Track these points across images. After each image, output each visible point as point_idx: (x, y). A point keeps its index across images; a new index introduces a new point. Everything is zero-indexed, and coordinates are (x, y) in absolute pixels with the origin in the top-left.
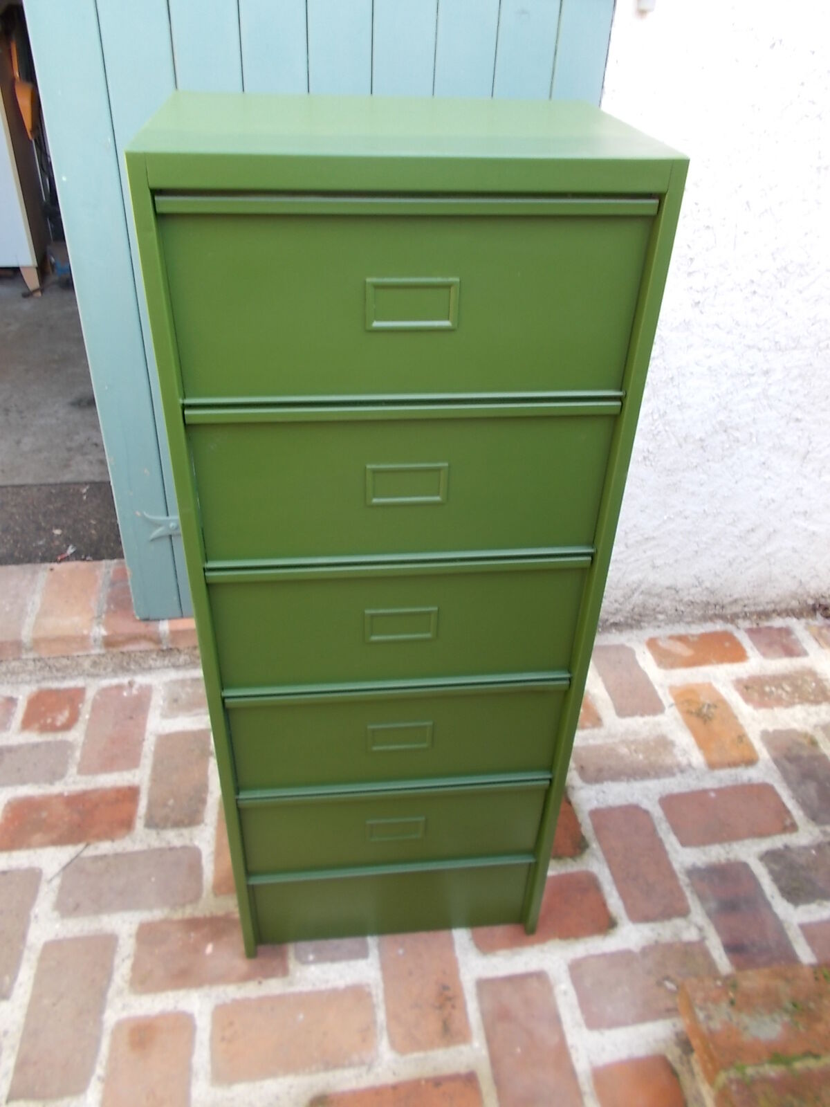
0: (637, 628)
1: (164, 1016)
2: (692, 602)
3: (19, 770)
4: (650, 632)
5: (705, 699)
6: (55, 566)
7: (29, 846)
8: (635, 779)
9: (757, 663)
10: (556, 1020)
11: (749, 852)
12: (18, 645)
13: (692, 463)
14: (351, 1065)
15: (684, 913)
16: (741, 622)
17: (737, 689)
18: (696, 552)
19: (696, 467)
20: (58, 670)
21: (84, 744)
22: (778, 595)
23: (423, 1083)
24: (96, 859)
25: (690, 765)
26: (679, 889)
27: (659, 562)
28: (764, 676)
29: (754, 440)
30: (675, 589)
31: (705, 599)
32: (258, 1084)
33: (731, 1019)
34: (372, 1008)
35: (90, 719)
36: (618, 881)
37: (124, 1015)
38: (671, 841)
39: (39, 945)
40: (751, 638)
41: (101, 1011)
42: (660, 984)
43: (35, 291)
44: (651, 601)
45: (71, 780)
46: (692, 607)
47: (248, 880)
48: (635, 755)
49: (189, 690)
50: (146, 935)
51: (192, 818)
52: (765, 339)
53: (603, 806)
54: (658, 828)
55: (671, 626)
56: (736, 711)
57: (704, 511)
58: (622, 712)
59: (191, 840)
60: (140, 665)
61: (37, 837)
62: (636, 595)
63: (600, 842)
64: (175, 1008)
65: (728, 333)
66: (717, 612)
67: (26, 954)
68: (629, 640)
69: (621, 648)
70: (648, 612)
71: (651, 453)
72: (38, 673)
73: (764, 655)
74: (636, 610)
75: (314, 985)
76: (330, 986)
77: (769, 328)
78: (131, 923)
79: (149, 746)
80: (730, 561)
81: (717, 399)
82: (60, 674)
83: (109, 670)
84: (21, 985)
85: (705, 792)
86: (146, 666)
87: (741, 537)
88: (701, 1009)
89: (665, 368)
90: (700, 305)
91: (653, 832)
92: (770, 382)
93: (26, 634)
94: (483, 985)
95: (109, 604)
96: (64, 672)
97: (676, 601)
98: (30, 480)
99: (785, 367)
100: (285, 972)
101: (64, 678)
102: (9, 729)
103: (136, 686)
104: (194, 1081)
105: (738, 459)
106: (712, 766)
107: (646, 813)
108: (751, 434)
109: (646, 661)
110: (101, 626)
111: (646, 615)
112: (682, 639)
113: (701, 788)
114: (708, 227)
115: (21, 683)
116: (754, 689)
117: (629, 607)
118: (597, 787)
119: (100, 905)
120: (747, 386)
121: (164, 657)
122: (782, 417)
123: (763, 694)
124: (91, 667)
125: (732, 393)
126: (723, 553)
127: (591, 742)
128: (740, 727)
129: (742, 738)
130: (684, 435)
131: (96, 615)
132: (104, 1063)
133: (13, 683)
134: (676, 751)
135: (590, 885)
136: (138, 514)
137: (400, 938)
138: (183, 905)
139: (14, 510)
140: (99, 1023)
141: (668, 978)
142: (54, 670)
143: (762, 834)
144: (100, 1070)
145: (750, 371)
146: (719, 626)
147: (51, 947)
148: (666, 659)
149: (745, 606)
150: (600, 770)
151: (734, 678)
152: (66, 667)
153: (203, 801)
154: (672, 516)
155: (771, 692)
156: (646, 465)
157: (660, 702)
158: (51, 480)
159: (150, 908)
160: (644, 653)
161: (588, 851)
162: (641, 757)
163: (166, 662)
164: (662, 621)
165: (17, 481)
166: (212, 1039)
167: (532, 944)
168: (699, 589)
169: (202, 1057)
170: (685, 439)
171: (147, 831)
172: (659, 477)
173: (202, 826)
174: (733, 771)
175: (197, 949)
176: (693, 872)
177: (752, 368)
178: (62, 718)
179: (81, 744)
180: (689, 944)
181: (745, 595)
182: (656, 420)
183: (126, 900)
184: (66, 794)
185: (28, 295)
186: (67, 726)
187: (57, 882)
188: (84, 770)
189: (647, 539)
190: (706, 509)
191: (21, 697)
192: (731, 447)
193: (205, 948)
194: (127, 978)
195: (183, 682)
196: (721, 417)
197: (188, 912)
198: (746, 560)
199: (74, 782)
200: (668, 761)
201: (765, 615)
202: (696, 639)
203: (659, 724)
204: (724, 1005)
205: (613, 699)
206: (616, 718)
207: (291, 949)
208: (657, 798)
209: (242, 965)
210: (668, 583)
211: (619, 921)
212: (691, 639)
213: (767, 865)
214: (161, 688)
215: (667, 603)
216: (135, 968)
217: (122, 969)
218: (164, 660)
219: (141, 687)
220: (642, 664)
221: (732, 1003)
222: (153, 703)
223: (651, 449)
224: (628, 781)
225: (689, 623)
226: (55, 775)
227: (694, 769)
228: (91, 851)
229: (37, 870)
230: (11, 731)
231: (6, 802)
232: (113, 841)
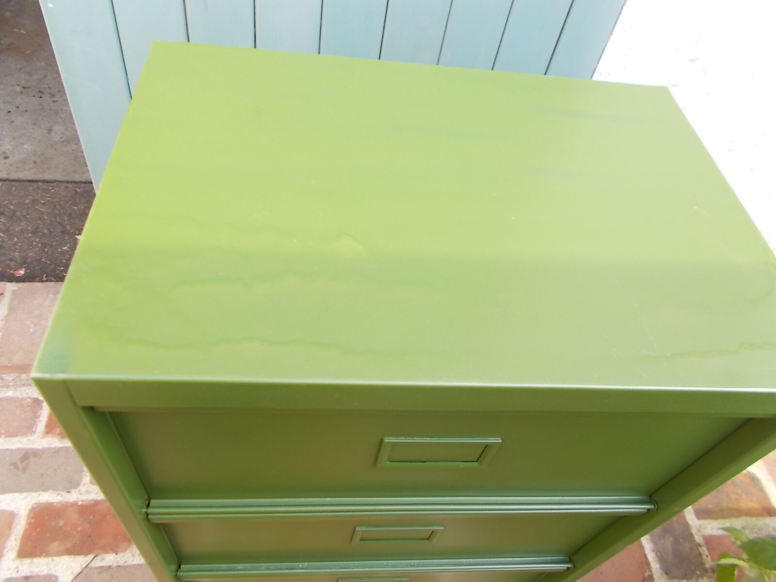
3: (42, 476)
7: (47, 555)
24: (102, 569)
45: (84, 489)
61: (55, 545)
102: (34, 432)
139: (44, 209)
165: (48, 177)
184: (80, 503)
199: (87, 492)
226: (70, 485)
228: (98, 563)
229: (54, 578)
230: (36, 435)
231: (30, 507)
232: (117, 554)
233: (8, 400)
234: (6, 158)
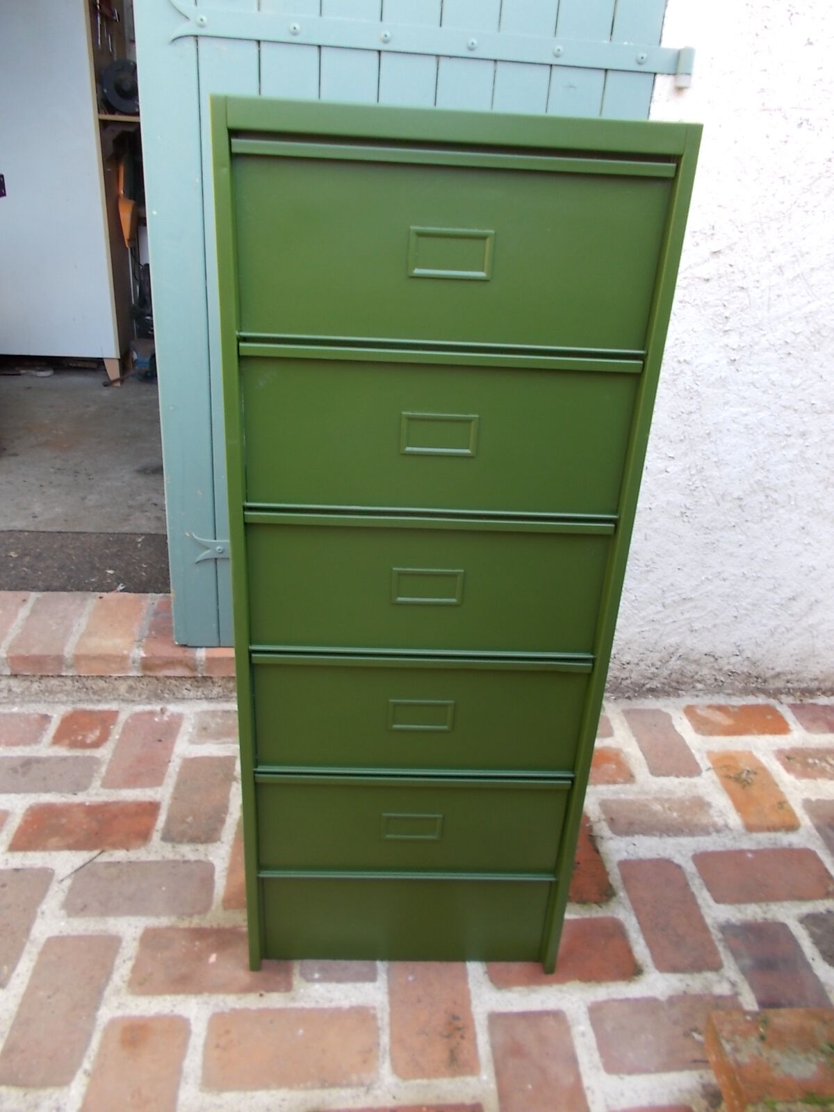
0: (674, 695)
1: (159, 1018)
2: (732, 672)
3: (45, 779)
4: (688, 700)
5: (744, 765)
6: (104, 594)
7: (44, 848)
8: (669, 836)
9: (798, 736)
10: (573, 1061)
11: (788, 914)
12: (59, 660)
13: (730, 522)
14: (349, 1085)
15: (716, 967)
16: (783, 697)
17: (779, 759)
18: (736, 617)
19: (734, 526)
20: (94, 693)
21: (111, 761)
22: (822, 672)
23: (424, 1109)
24: (109, 864)
25: (726, 826)
26: (712, 943)
27: (697, 626)
28: (807, 749)
29: (793, 503)
30: (714, 656)
31: (745, 670)
32: (249, 1094)
33: (761, 1054)
34: (376, 1031)
35: (119, 740)
36: (644, 929)
37: (119, 1013)
38: (704, 897)
39: (42, 940)
40: (794, 713)
41: (97, 1008)
42: (687, 1035)
43: (116, 381)
44: (688, 667)
45: (94, 791)
46: (732, 678)
47: (259, 873)
48: (669, 812)
49: (219, 721)
50: (150, 939)
51: (209, 835)
52: (801, 400)
53: (633, 858)
54: (690, 883)
55: (710, 696)
56: (777, 780)
57: (744, 573)
58: (656, 771)
59: (206, 855)
60: (174, 694)
61: (54, 841)
62: (673, 659)
63: (628, 890)
64: (172, 1011)
65: (764, 392)
66: (759, 686)
67: (28, 947)
68: (665, 706)
69: (657, 712)
70: (686, 679)
71: (689, 509)
72: (75, 694)
73: (807, 729)
74: (674, 675)
75: (317, 1002)
76: (333, 1005)
77: (804, 389)
78: (136, 927)
79: (174, 768)
80: (771, 630)
81: (754, 458)
82: (96, 697)
83: (144, 697)
84: (18, 975)
85: (741, 852)
86: (180, 696)
87: (782, 605)
88: (728, 1041)
89: (702, 423)
90: (736, 363)
91: (686, 885)
92: (807, 444)
93: (69, 651)
94: (496, 1019)
95: (150, 630)
96: (100, 695)
97: (715, 670)
98: (90, 529)
99: (821, 430)
100: (288, 987)
101: (99, 701)
102: (40, 742)
103: (168, 714)
104: (183, 1085)
105: (778, 521)
106: (750, 828)
107: (679, 867)
108: (789, 496)
109: (684, 727)
110: (141, 648)
111: (684, 683)
112: (720, 708)
113: (738, 849)
114: (742, 288)
115: (57, 702)
116: (795, 760)
117: (666, 673)
118: (628, 839)
119: (107, 908)
120: (784, 447)
121: (199, 687)
122: (821, 482)
123: (806, 765)
124: (127, 692)
125: (768, 453)
126: (764, 621)
127: (623, 796)
128: (781, 793)
129: (782, 804)
130: (721, 493)
131: (137, 639)
132: (92, 1058)
133: (49, 702)
134: (712, 812)
135: (617, 931)
136: (187, 534)
137: (411, 965)
138: (191, 915)
139: (72, 552)
140: (92, 1018)
141: (696, 1030)
142: (91, 693)
143: (802, 898)
144: (87, 1065)
145: (787, 432)
146: (761, 700)
147: (54, 943)
148: (703, 726)
149: (788, 682)
150: (631, 824)
151: (775, 748)
152: (103, 689)
153: (223, 821)
154: (710, 577)
155: (815, 763)
156: (684, 522)
157: (697, 764)
158: (110, 531)
159: (157, 915)
160: (681, 719)
161: (614, 899)
162: (675, 814)
163: (199, 694)
164: (701, 690)
165: (77, 530)
166: (206, 1046)
167: (549, 983)
168: (739, 658)
169: (193, 1062)
170: (723, 496)
171: (163, 844)
172: (697, 534)
173: (218, 844)
174: (772, 835)
175: (200, 957)
176: (726, 928)
177: (788, 428)
178: (92, 737)
179: (108, 761)
180: (720, 997)
181: (787, 669)
182: (694, 475)
183: (134, 905)
184: (87, 804)
185: (108, 384)
186: (97, 744)
187: (68, 883)
188: (106, 784)
189: (684, 599)
190: (746, 572)
191: (55, 716)
192: (769, 509)
193: (209, 956)
194: (126, 978)
195: (214, 714)
196: (759, 476)
197: (196, 922)
198: (788, 630)
199: (97, 794)
200: (704, 820)
201: (810, 692)
202: (736, 710)
203: (696, 786)
204: (754, 1040)
205: (646, 758)
206: (650, 776)
207: (297, 966)
208: (691, 854)
209: (244, 976)
210: (706, 650)
211: (645, 969)
212: (731, 709)
213: (807, 928)
214: (192, 717)
215: (705, 671)
216: (135, 969)
217: (122, 970)
218: (197, 691)
219: (172, 715)
220: (678, 728)
221: (762, 1038)
222: (182, 729)
223: (688, 505)
224: (661, 836)
225: (729, 694)
226: (78, 787)
227: (730, 829)
228: (105, 858)
229: (50, 871)
230: (42, 745)
231: (28, 806)
232: (128, 850)
233: (12, 715)
234: (35, 517)
